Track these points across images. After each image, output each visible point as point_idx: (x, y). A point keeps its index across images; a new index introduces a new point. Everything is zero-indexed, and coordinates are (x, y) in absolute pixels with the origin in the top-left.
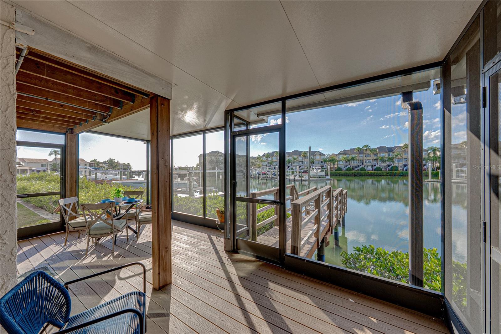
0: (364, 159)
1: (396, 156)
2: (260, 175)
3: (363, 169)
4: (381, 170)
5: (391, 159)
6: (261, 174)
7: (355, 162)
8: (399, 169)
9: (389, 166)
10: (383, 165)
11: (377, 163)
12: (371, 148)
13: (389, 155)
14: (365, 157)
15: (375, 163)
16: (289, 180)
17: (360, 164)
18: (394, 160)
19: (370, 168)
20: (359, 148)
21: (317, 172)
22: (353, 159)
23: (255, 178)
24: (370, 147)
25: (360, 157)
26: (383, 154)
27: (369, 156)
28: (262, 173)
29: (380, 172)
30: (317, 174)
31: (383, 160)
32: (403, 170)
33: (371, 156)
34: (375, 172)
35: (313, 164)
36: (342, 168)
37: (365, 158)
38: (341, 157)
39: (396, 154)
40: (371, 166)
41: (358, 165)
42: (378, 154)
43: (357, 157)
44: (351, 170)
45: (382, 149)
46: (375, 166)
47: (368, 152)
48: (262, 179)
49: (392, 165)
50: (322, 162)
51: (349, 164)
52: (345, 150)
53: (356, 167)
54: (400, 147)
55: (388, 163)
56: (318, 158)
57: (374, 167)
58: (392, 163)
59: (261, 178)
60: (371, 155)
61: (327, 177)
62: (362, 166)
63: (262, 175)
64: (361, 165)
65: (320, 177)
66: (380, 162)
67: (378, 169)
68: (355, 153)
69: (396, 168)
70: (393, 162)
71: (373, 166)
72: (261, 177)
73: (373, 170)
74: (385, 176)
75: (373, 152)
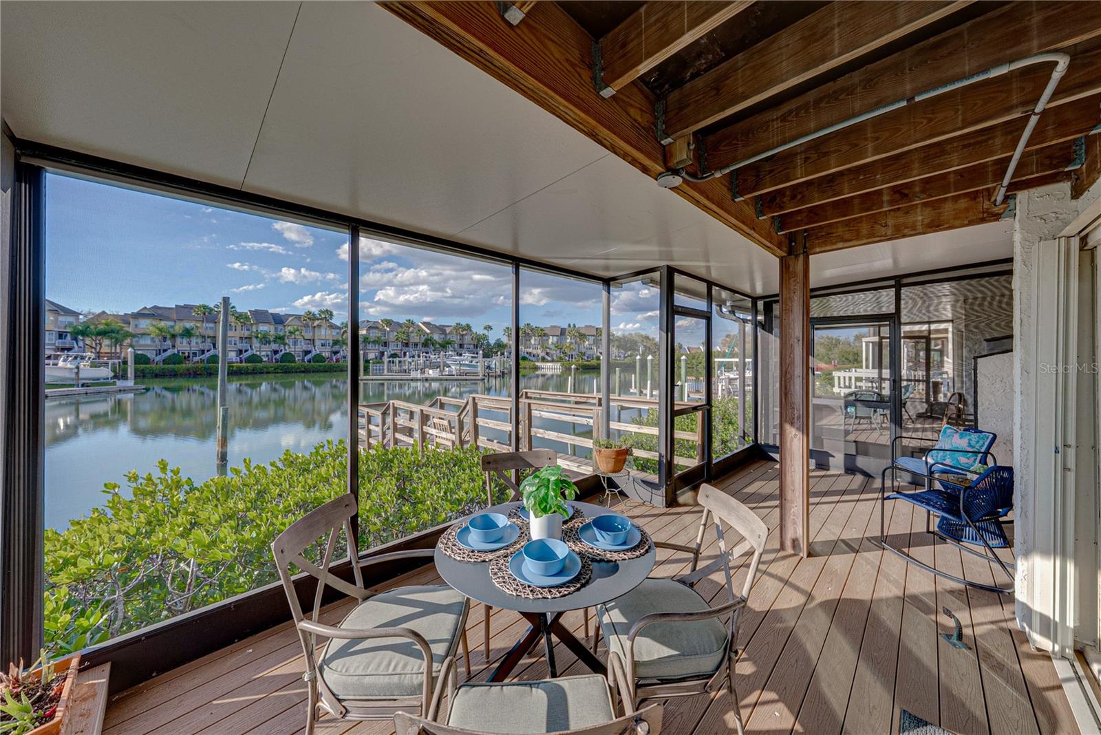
0: (218, 335)
1: (290, 332)
3: (214, 359)
4: (261, 361)
5: (280, 339)
7: (194, 340)
8: (297, 359)
9: (276, 352)
10: (264, 352)
11: (251, 346)
12: (238, 311)
13: (277, 330)
15: (246, 345)
17: (208, 344)
18: (287, 341)
19: (233, 357)
20: (205, 307)
21: (78, 368)
22: (187, 333)
24: (233, 307)
25: (205, 328)
26: (263, 328)
27: (232, 330)
29: (258, 365)
30: (77, 373)
31: (265, 340)
32: (303, 360)
33: (236, 330)
34: (248, 365)
36: (151, 355)
38: (145, 324)
39: (292, 330)
40: (236, 352)
41: (203, 348)
42: (252, 326)
43: (198, 328)
44: (180, 362)
45: (260, 316)
46: (246, 351)
47: (231, 319)
49: (283, 352)
50: (61, 335)
51: (174, 346)
52: (156, 307)
53: (195, 354)
54: (298, 317)
55: (274, 346)
57: (245, 355)
58: (282, 347)
60: (236, 327)
61: (120, 384)
62: (212, 352)
64: (207, 348)
65: (83, 385)
66: (258, 345)
67: (254, 359)
68: (190, 319)
69: (288, 357)
70: (285, 344)
71: (240, 352)
73: (241, 362)
74: (269, 373)
75: (241, 320)
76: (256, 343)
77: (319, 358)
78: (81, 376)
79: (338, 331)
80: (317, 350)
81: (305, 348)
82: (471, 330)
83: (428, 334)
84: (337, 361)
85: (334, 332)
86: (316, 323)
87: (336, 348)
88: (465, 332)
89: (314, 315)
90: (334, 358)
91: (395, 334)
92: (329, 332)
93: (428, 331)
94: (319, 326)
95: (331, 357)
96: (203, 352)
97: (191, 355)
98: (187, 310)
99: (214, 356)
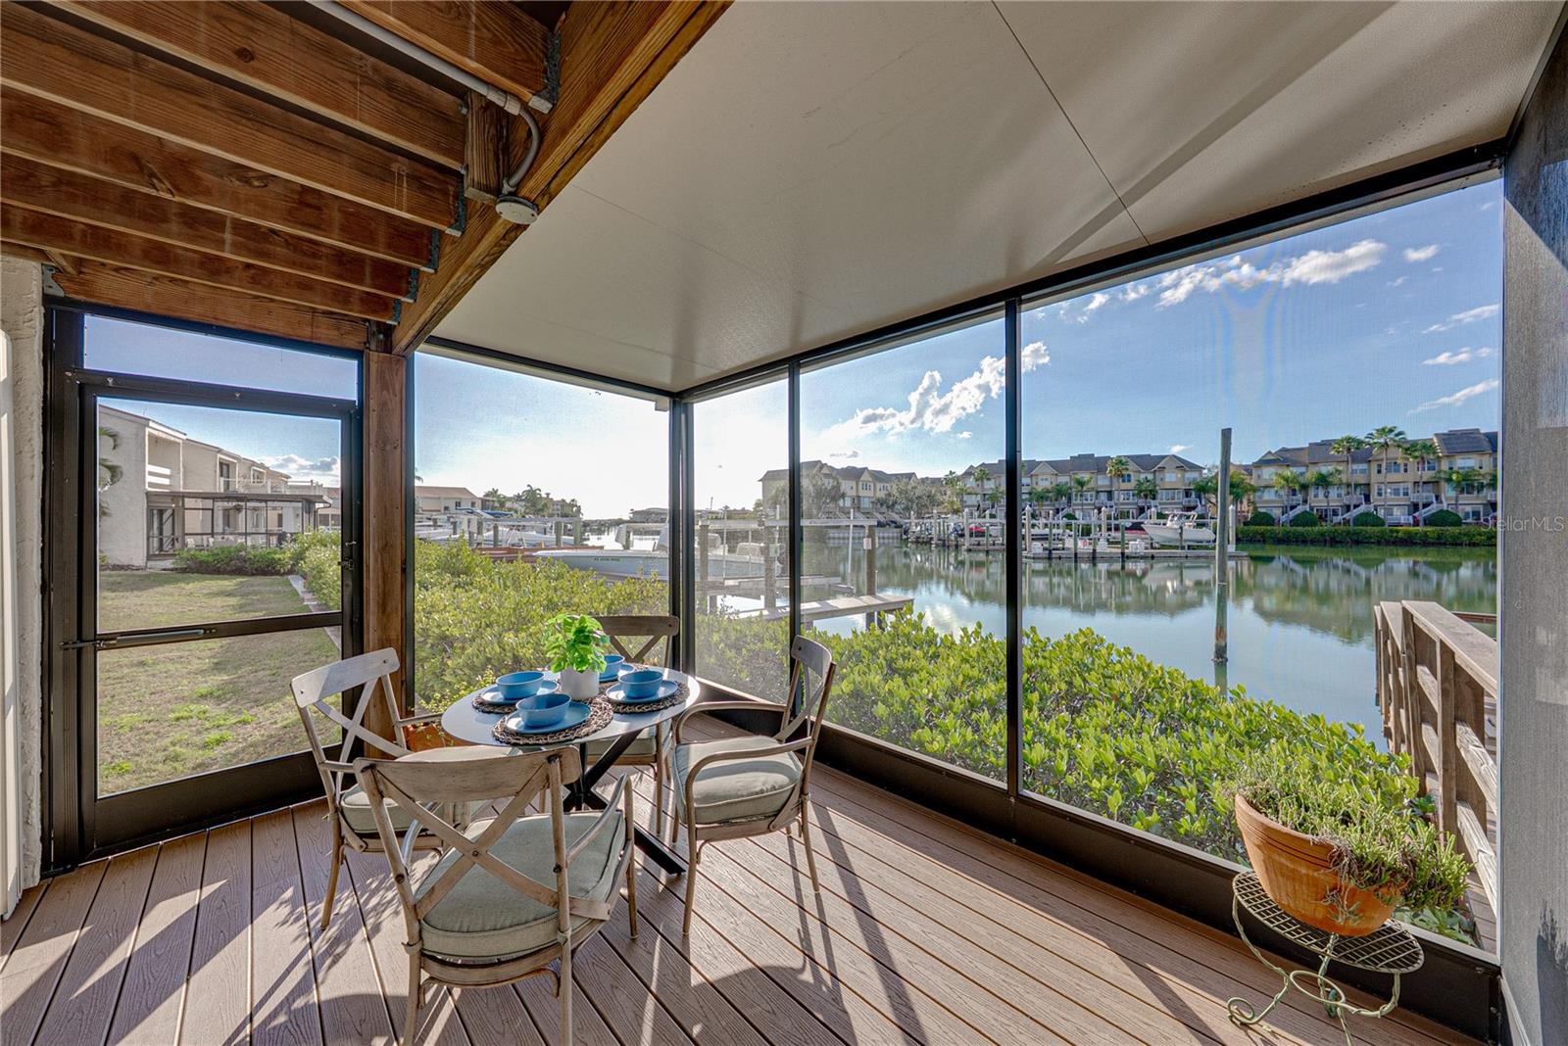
0: (1372, 481)
2: (962, 535)
3: (1370, 519)
4: (1459, 523)
6: (967, 533)
7: (1333, 492)
10: (1466, 504)
11: (1438, 496)
12: (1410, 438)
14: (1379, 472)
15: (1427, 495)
16: (1076, 554)
17: (1357, 497)
19: (1400, 515)
20: (1349, 440)
21: (1181, 528)
22: (1323, 481)
23: (944, 545)
24: (1400, 433)
25: (1356, 472)
26: (1464, 463)
27: (1398, 471)
28: (971, 529)
29: (1451, 530)
30: (1181, 534)
31: (1465, 484)
33: (1406, 471)
34: (1430, 529)
35: (1154, 499)
36: (1276, 513)
37: (1375, 478)
38: (1268, 474)
40: (1406, 507)
41: (1347, 503)
42: (1440, 462)
43: (1340, 472)
44: (1313, 524)
45: (1459, 441)
46: (1425, 506)
47: (1397, 453)
48: (969, 550)
50: (1187, 493)
51: (1305, 502)
52: (1284, 450)
53: (1335, 513)
56: (1174, 479)
57: (1423, 513)
59: (965, 547)
60: (1406, 465)
62: (1363, 508)
63: (971, 536)
64: (1355, 502)
65: (1189, 547)
66: (1453, 494)
67: (1442, 519)
68: (1328, 460)
71: (1415, 507)
72: (967, 542)
73: (1416, 523)
74: (1474, 545)
75: (1417, 454)
76: (1448, 492)
78: (1185, 537)
96: (1348, 508)
97: (1330, 513)
98: (1324, 448)
99: (1367, 514)
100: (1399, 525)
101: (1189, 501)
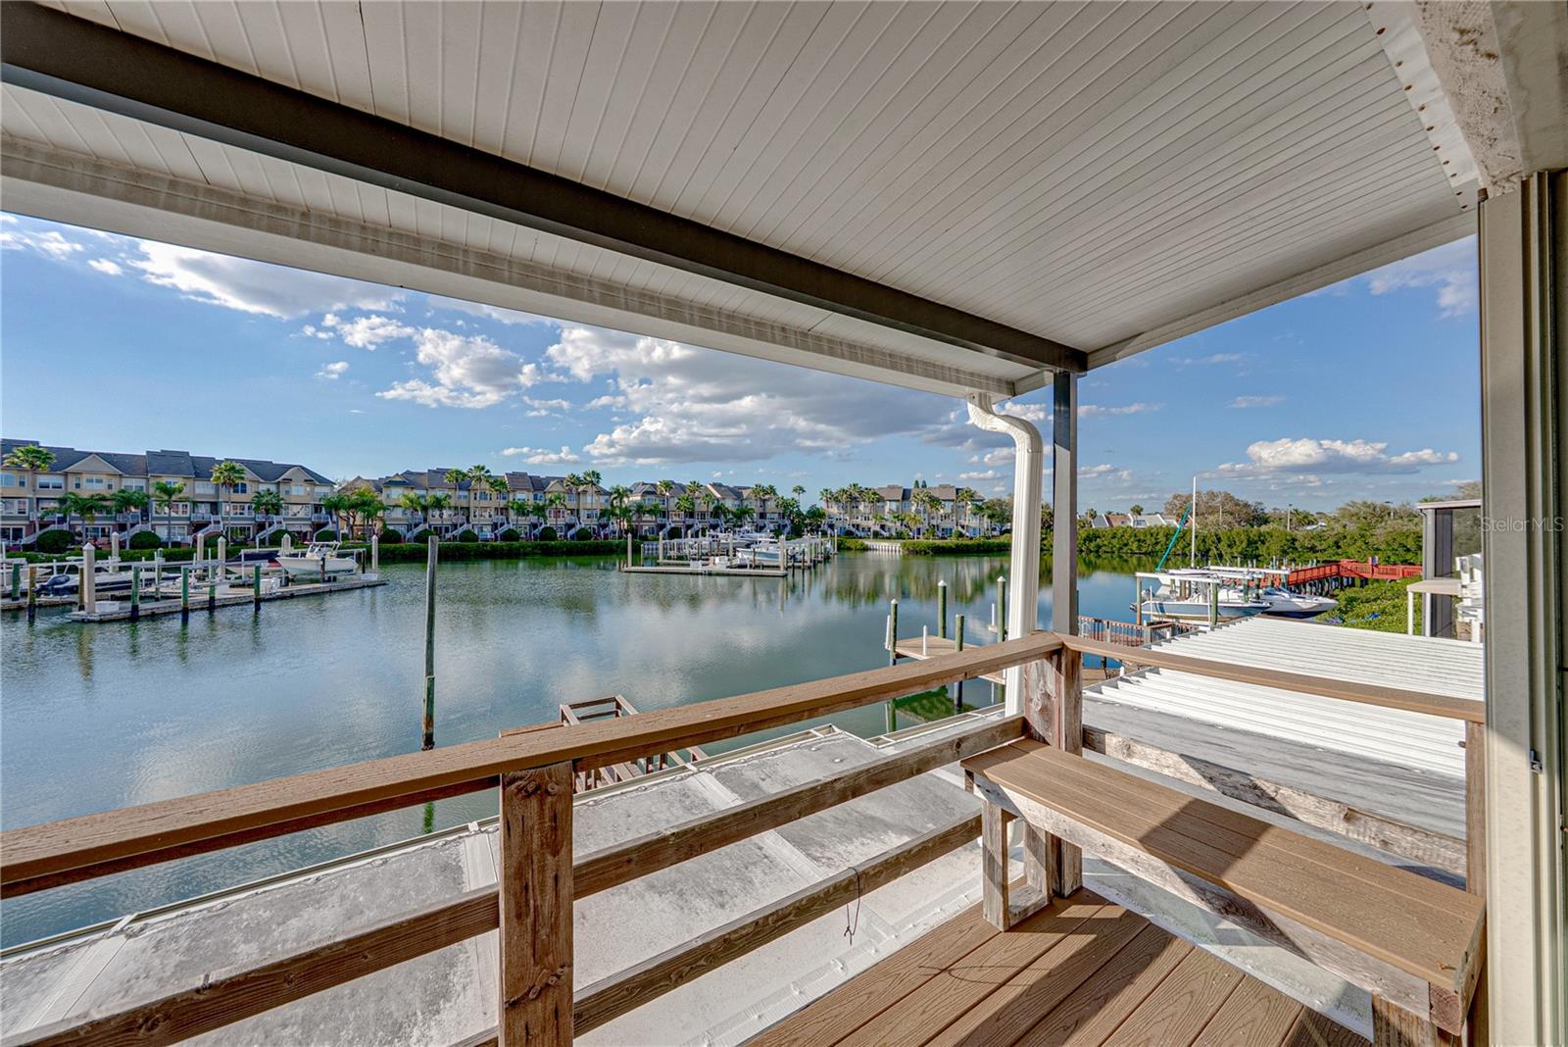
0: (472, 505)
1: (551, 501)
3: (468, 536)
4: (518, 538)
5: (540, 510)
7: (445, 513)
8: (558, 535)
9: (535, 526)
10: (521, 526)
11: (507, 519)
12: (492, 475)
13: (535, 498)
14: (475, 498)
15: (501, 518)
17: (461, 519)
18: (547, 512)
19: (488, 533)
20: (458, 472)
21: (323, 559)
22: (438, 504)
24: (488, 471)
25: (458, 498)
26: (521, 496)
27: (486, 499)
29: (515, 544)
31: (521, 510)
32: (565, 536)
33: (491, 499)
34: (504, 543)
35: (277, 514)
36: (402, 530)
37: (473, 503)
38: (397, 494)
39: (553, 498)
40: (490, 527)
41: (455, 522)
42: (508, 494)
43: (450, 497)
45: (518, 480)
46: (502, 524)
47: (485, 486)
49: (543, 526)
50: (317, 508)
51: (425, 520)
52: (408, 473)
53: (447, 530)
54: (561, 480)
55: (533, 519)
56: (302, 493)
57: (500, 531)
58: (542, 520)
60: (490, 495)
62: (465, 527)
64: (460, 521)
65: (334, 580)
66: (515, 517)
67: (510, 536)
68: (442, 486)
69: (548, 534)
70: (545, 516)
71: (495, 526)
73: (496, 539)
74: (529, 554)
75: (497, 488)
76: (512, 514)
77: (583, 535)
79: (607, 497)
80: (584, 523)
81: (569, 518)
82: (775, 494)
83: (718, 500)
84: (606, 537)
85: (603, 499)
86: (581, 488)
87: (604, 520)
88: (767, 497)
89: (578, 478)
90: (602, 533)
91: (677, 501)
92: (596, 497)
93: (719, 496)
94: (585, 492)
95: (599, 532)
96: (455, 526)
97: (443, 529)
98: (439, 475)
99: (468, 532)
100: (487, 540)
101: (318, 518)
